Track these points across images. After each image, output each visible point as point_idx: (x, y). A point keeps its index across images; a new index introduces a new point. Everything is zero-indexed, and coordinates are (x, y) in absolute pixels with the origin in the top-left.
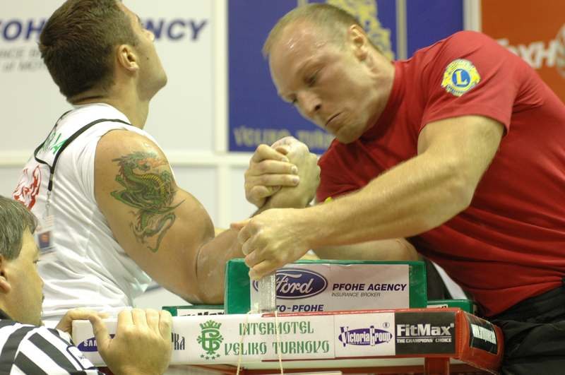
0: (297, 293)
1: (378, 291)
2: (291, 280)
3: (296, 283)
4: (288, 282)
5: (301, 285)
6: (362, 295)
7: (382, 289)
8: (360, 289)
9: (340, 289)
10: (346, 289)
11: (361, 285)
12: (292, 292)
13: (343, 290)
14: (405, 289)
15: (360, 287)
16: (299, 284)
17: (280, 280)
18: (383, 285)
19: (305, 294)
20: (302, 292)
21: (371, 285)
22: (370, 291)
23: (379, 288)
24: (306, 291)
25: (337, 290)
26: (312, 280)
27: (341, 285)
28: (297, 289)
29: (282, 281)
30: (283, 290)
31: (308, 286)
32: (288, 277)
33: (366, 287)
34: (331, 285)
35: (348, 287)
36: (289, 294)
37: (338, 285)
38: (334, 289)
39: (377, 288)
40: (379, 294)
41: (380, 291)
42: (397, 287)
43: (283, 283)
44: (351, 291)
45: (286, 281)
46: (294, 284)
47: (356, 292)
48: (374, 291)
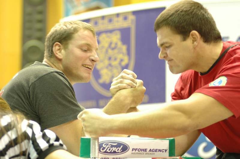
0: (115, 152)
1: (154, 152)
2: (112, 146)
3: (114, 147)
4: (111, 147)
5: (117, 148)
6: (146, 154)
7: (156, 151)
8: (145, 151)
9: (135, 151)
10: (138, 151)
11: (145, 149)
12: (112, 151)
13: (137, 151)
14: (166, 152)
15: (145, 150)
16: (116, 148)
17: (107, 146)
18: (156, 150)
19: (118, 153)
20: (117, 151)
21: (151, 149)
22: (150, 152)
23: (154, 151)
24: (119, 151)
25: (134, 151)
26: (122, 146)
27: (136, 149)
28: (115, 150)
29: (108, 146)
30: (108, 151)
31: (120, 149)
32: (110, 145)
33: (148, 150)
34: (131, 149)
35: (139, 150)
36: (111, 153)
37: (134, 149)
38: (132, 151)
39: (153, 151)
40: (154, 154)
41: (155, 152)
42: (163, 151)
43: (108, 148)
44: (140, 152)
45: (110, 146)
46: (113, 148)
47: (143, 152)
48: (152, 152)
